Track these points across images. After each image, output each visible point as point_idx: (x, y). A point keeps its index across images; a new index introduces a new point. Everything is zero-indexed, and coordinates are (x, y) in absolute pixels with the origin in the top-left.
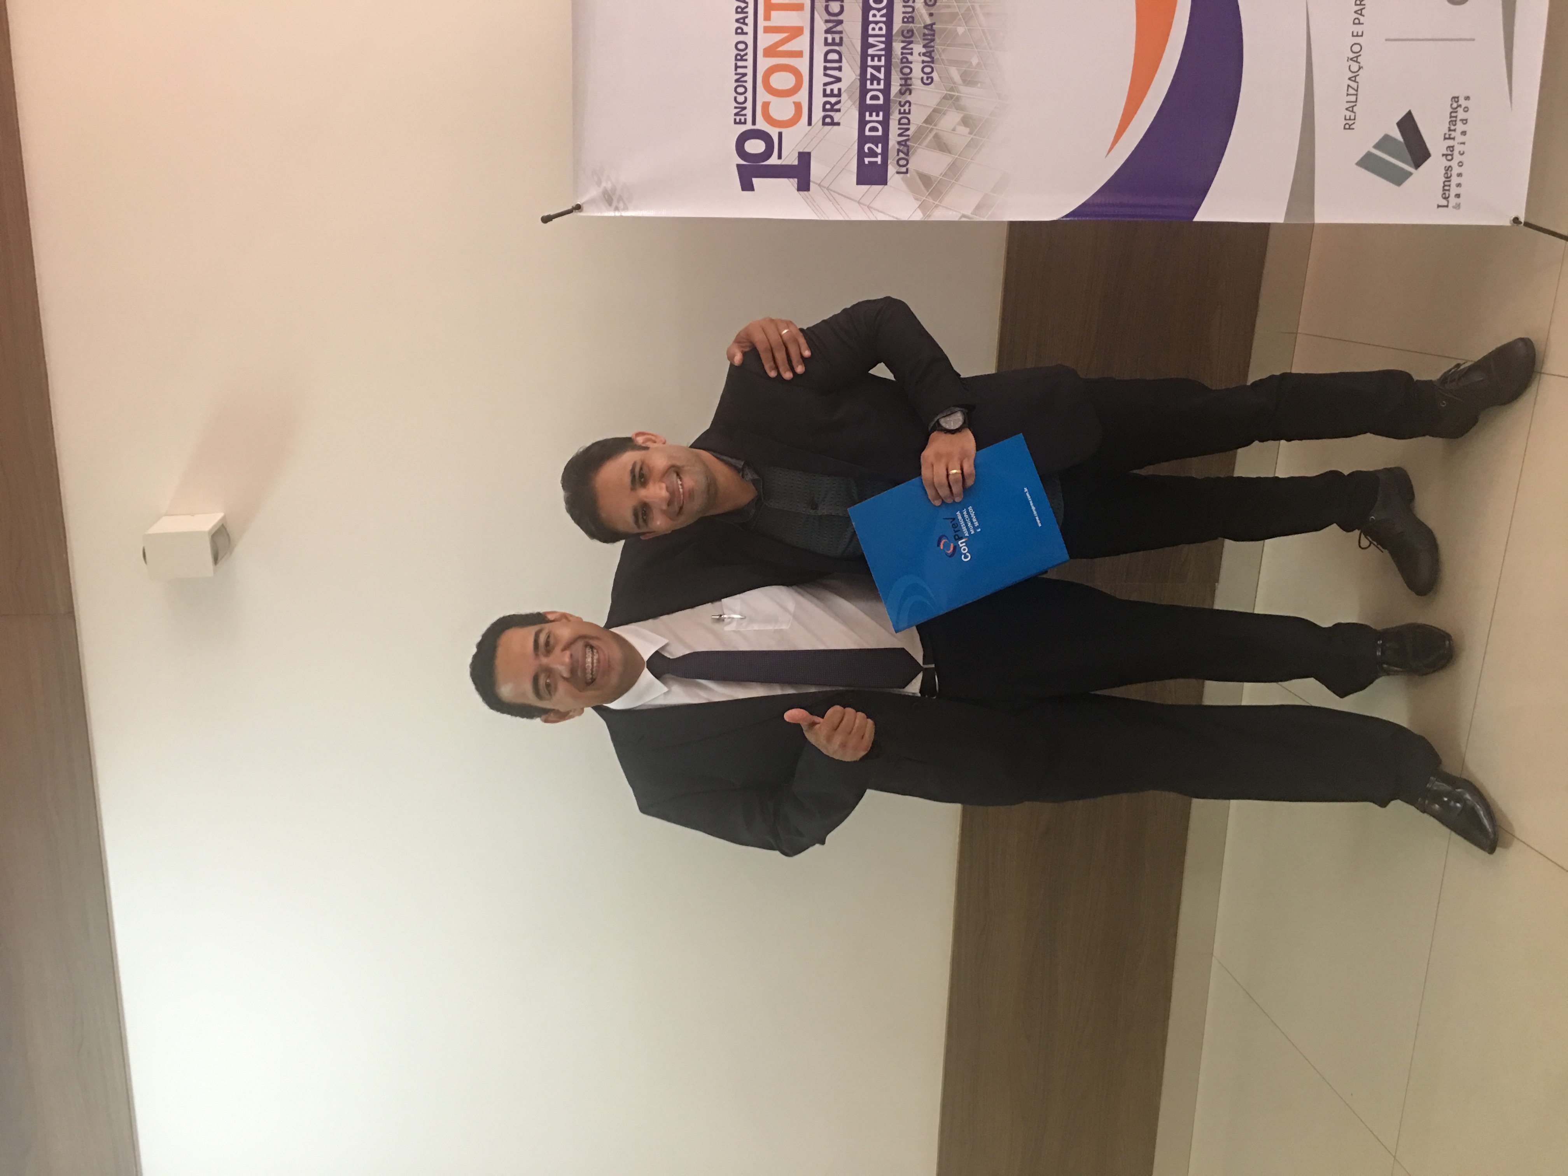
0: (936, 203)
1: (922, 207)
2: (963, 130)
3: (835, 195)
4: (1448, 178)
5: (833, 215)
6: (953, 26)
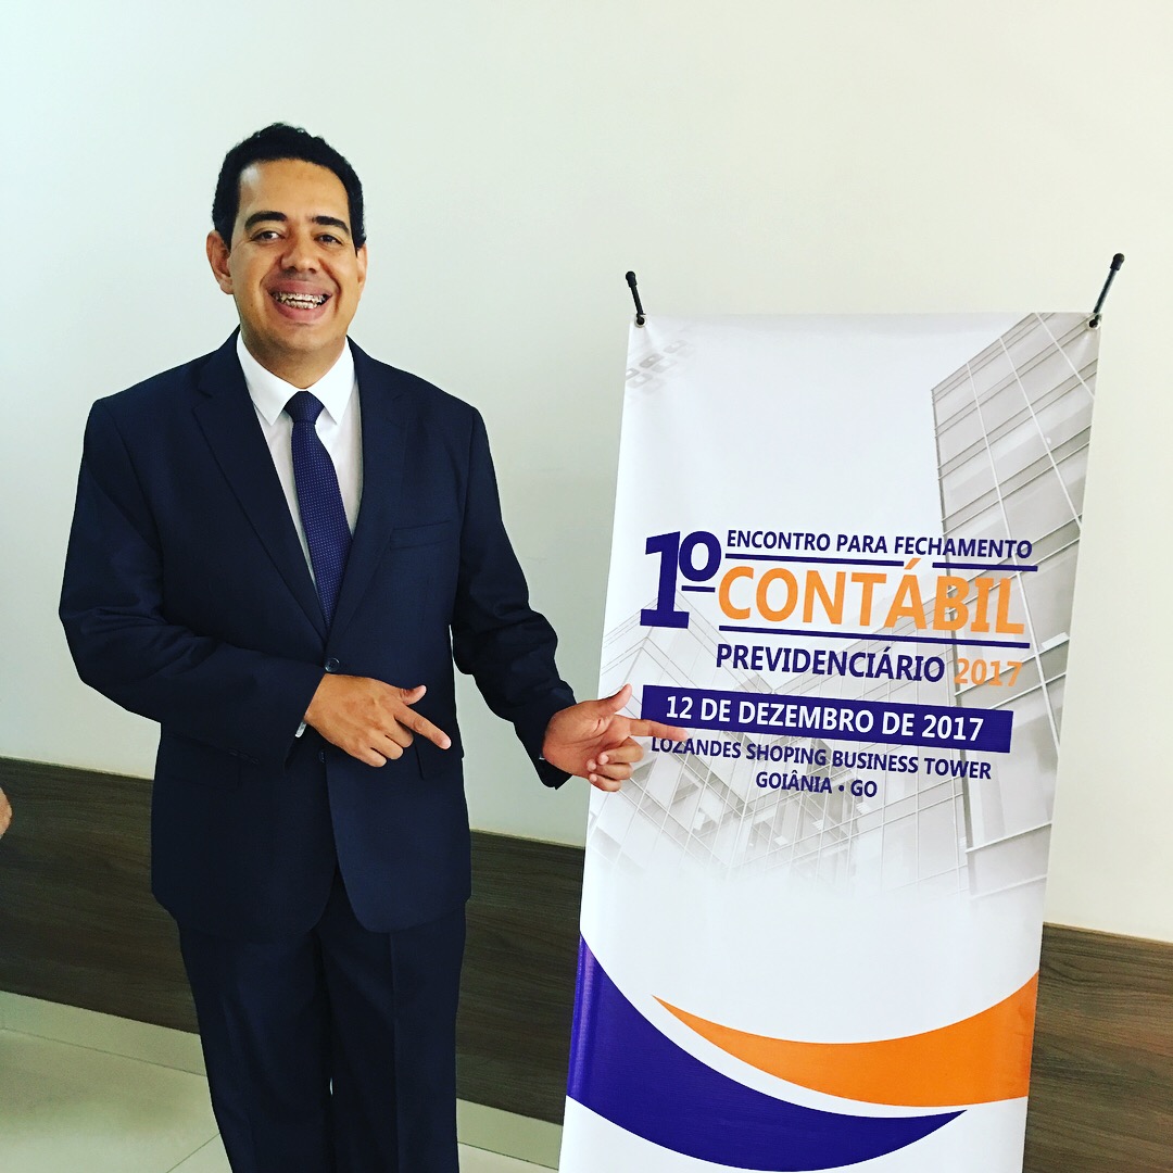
3: (633, 657)
5: (608, 653)
6: (825, 816)
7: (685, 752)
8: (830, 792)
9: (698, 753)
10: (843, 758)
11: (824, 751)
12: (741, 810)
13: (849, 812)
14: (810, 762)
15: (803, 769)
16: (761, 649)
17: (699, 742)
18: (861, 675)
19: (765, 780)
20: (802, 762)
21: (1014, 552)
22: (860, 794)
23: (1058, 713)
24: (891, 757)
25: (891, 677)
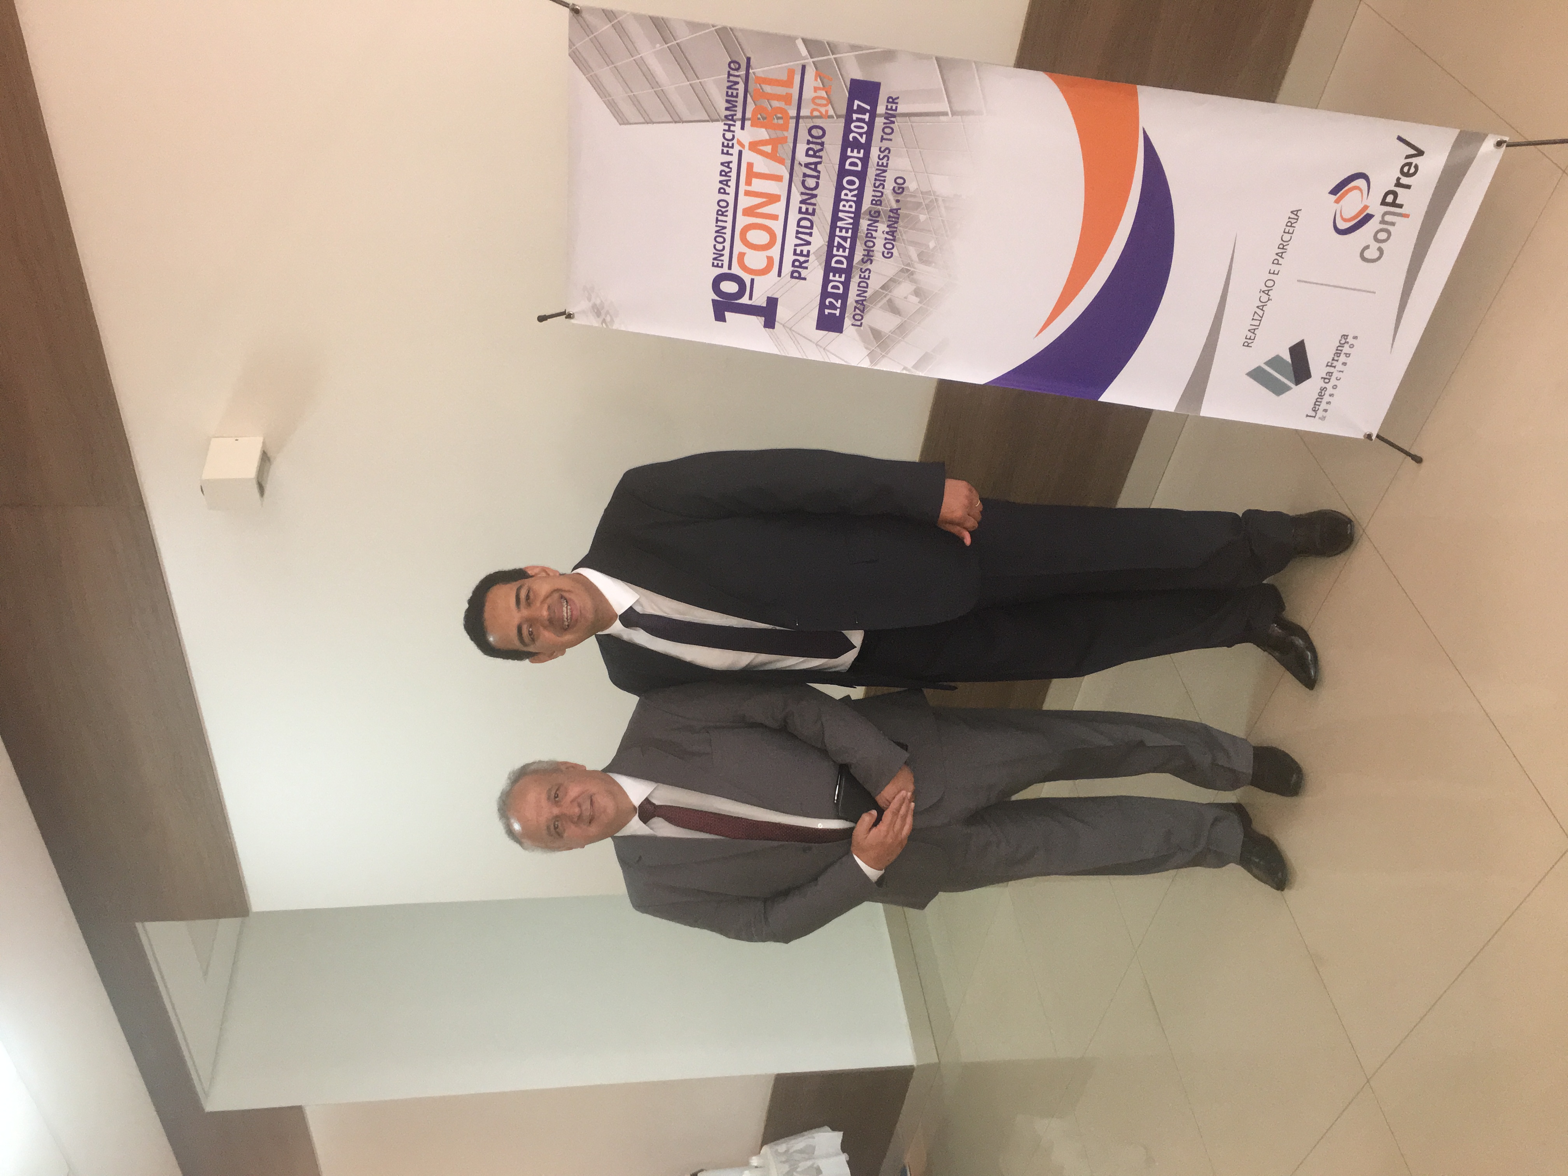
0: (883, 354)
1: (872, 356)
2: (914, 299)
3: (796, 335)
4: (1321, 396)
5: (793, 352)
6: (917, 213)
7: (864, 305)
8: (900, 209)
9: (866, 297)
10: (876, 199)
11: (870, 212)
12: (908, 270)
13: (915, 196)
14: (878, 221)
15: (882, 227)
16: (795, 250)
17: (858, 295)
18: (817, 184)
19: (888, 253)
20: (877, 227)
21: (736, 73)
22: (903, 189)
23: (854, 48)
24: (878, 165)
25: (820, 163)
